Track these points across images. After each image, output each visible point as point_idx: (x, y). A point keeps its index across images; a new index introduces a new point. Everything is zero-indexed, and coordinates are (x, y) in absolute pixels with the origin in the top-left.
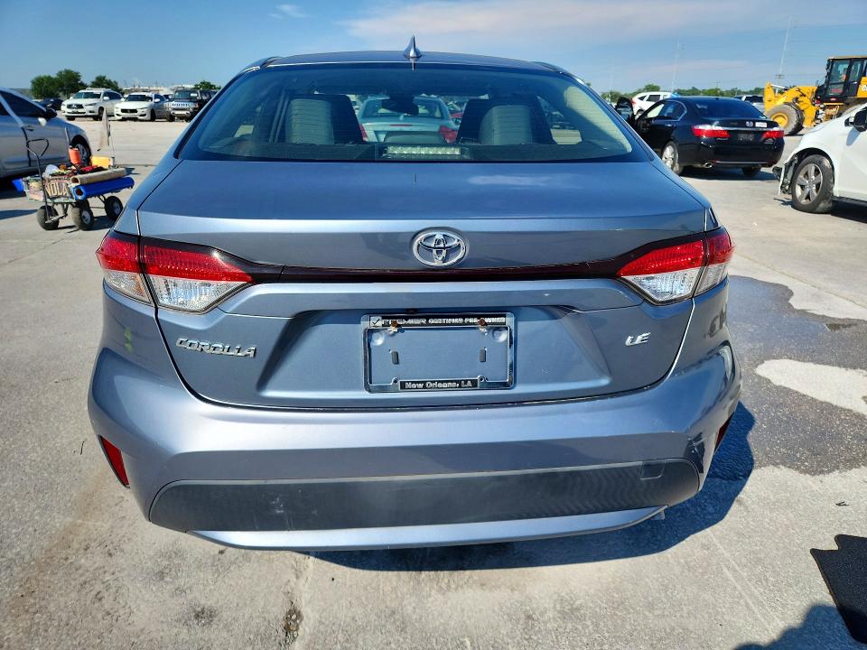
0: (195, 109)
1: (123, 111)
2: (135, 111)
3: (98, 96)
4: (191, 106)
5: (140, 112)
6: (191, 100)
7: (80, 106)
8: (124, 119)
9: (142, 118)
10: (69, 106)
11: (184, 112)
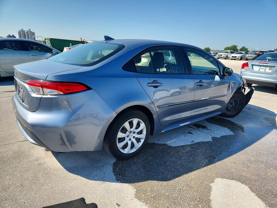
0: (255, 57)
1: (232, 57)
2: (236, 57)
3: (228, 52)
4: (255, 56)
5: (237, 57)
6: (255, 54)
7: (221, 55)
8: (232, 59)
9: (237, 59)
10: (218, 55)
11: (251, 58)
